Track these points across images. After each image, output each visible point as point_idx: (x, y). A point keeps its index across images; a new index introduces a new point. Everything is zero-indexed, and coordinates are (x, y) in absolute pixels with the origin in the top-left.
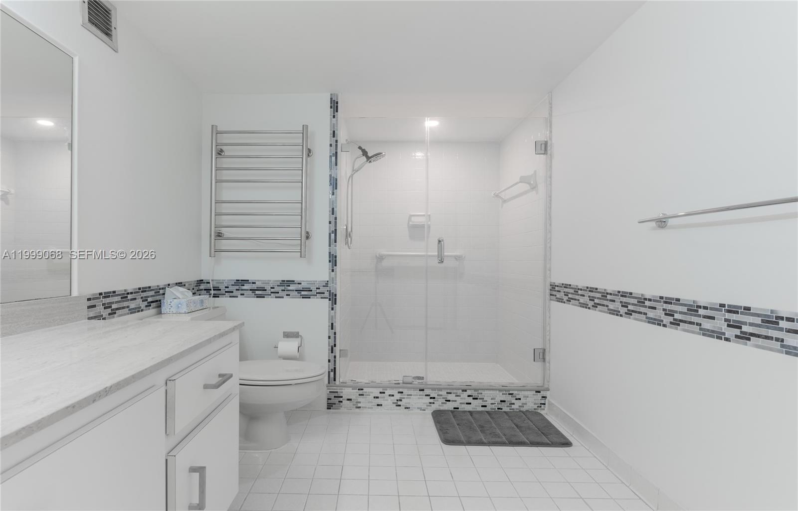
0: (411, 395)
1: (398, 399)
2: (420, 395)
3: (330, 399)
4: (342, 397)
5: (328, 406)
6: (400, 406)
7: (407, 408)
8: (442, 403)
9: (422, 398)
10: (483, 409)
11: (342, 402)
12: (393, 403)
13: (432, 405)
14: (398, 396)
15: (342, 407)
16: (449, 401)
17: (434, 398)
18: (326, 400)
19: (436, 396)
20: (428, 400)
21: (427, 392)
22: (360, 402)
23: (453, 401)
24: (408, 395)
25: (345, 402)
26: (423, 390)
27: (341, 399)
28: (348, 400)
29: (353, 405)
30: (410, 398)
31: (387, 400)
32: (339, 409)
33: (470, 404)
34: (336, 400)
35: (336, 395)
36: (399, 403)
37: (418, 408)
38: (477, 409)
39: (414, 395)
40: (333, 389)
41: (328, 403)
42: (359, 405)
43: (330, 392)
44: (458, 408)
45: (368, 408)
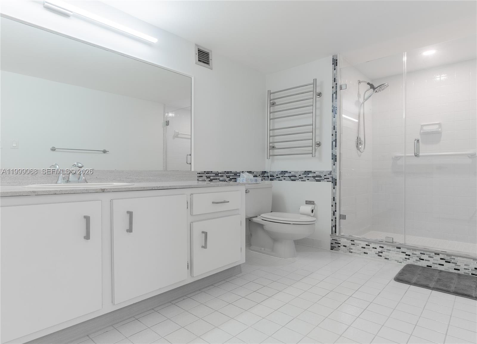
0: (390, 250)
1: (380, 251)
2: (397, 251)
3: (333, 244)
4: (340, 244)
5: (331, 248)
6: (381, 256)
7: (387, 259)
8: (416, 260)
9: (399, 254)
10: (456, 271)
11: (340, 247)
12: (376, 253)
13: (407, 260)
14: (380, 250)
15: (340, 250)
16: (423, 260)
17: (409, 255)
18: (330, 244)
19: (411, 254)
20: (404, 256)
21: (403, 250)
22: (352, 249)
23: (426, 260)
24: (387, 250)
25: (342, 247)
26: (400, 248)
27: (339, 245)
28: (344, 246)
29: (347, 250)
30: (389, 252)
31: (372, 251)
32: (338, 251)
33: (443, 265)
34: (336, 245)
35: (336, 242)
36: (380, 254)
37: (396, 260)
38: (450, 270)
39: (392, 251)
40: (334, 238)
41: (331, 246)
42: (351, 251)
43: (332, 239)
44: (431, 267)
45: (358, 254)
